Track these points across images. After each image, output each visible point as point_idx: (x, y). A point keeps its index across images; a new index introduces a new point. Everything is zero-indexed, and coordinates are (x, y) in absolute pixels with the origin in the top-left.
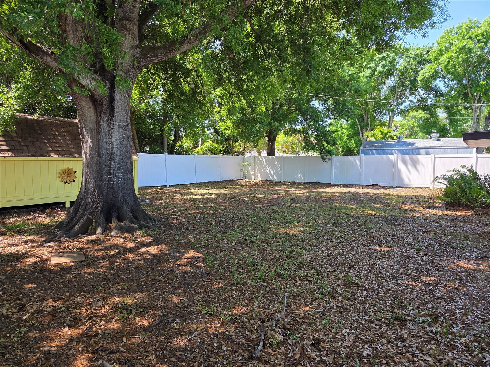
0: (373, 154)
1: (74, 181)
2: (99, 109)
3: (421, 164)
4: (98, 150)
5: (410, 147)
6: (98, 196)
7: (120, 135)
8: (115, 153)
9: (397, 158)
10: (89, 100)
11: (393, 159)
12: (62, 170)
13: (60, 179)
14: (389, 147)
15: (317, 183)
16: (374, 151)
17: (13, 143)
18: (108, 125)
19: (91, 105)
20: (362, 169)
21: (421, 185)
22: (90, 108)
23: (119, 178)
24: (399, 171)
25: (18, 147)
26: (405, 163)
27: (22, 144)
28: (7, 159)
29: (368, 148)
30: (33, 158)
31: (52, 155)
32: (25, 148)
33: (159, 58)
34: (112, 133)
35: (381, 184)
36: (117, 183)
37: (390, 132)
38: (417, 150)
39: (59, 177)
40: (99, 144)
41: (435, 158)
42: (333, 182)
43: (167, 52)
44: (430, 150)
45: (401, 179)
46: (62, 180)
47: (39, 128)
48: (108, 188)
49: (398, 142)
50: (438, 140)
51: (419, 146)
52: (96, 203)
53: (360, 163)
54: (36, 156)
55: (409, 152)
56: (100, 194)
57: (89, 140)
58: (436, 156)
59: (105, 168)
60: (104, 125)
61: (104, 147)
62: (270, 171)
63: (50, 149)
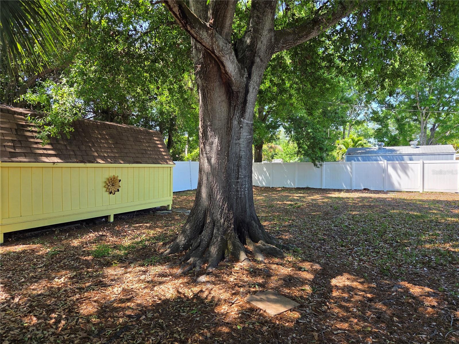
0: (358, 160)
1: (118, 190)
2: (233, 103)
3: (410, 170)
4: (228, 153)
5: (394, 154)
6: (228, 211)
7: (247, 136)
8: (242, 158)
9: (387, 164)
10: (224, 91)
11: (383, 165)
12: (108, 179)
13: (105, 189)
14: (373, 154)
15: (308, 189)
16: (360, 158)
17: (59, 146)
18: (238, 123)
19: (224, 98)
20: (353, 175)
21: (411, 189)
22: (222, 101)
23: (245, 187)
24: (389, 177)
25: (65, 152)
26: (395, 168)
27: (69, 148)
28: (57, 166)
29: (353, 154)
30: (82, 165)
31: (99, 161)
32: (72, 153)
33: (288, 45)
34: (240, 133)
35: (372, 189)
36: (244, 193)
37: (361, 140)
38: (400, 157)
39: (105, 187)
40: (229, 147)
41: (423, 164)
42: (323, 187)
43: (297, 39)
44: (413, 157)
45: (391, 184)
46: (108, 190)
47: (82, 129)
48: (237, 199)
49: (379, 149)
50: (417, 148)
51: (402, 153)
52: (227, 219)
53: (351, 169)
54: (85, 163)
55: (393, 158)
56: (230, 208)
57: (216, 141)
58: (425, 162)
59: (233, 175)
60: (235, 123)
61: (233, 151)
62: (258, 177)
63: (96, 154)
